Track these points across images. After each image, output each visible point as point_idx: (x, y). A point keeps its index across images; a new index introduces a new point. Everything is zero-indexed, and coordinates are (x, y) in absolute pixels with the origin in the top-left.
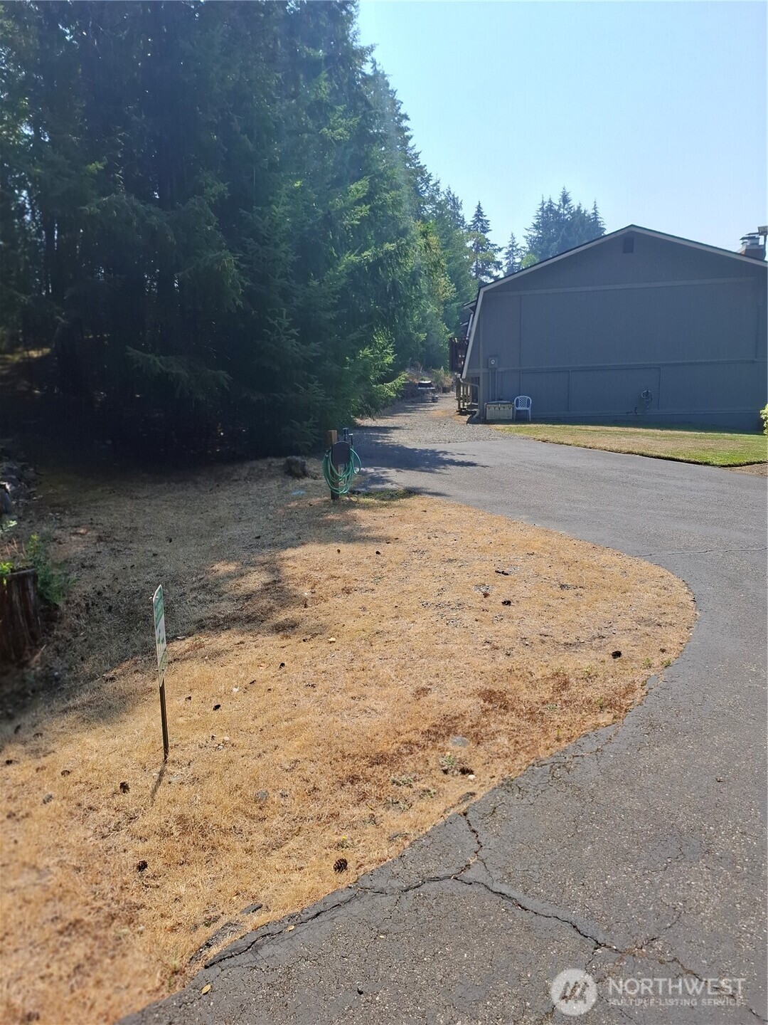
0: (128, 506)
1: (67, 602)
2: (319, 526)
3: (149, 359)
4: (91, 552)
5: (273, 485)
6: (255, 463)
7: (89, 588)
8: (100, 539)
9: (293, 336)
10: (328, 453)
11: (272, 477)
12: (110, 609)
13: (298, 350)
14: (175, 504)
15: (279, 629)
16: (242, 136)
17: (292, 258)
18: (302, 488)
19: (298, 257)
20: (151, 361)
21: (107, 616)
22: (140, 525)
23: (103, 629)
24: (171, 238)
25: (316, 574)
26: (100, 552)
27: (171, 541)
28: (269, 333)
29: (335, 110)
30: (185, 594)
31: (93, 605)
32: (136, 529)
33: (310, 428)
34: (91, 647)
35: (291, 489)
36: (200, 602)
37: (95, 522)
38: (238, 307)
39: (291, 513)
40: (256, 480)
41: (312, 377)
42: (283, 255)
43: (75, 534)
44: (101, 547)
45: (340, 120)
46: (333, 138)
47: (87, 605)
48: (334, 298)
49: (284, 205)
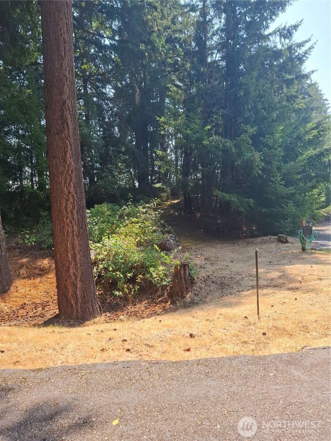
0: (214, 250)
1: (198, 278)
2: (298, 259)
3: (223, 195)
4: (203, 263)
5: (273, 245)
6: (263, 238)
7: (204, 275)
8: (206, 259)
9: (281, 185)
10: (301, 230)
11: (272, 242)
12: (213, 282)
13: (284, 190)
14: (231, 251)
15: (289, 289)
16: (261, 110)
17: (282, 154)
18: (286, 247)
19: (285, 153)
20: (224, 196)
21: (212, 284)
22: (219, 256)
23: (212, 288)
24: (234, 150)
25: (302, 273)
26: (206, 263)
27: (232, 262)
28: (271, 184)
29: (298, 98)
30: (243, 278)
31: (207, 280)
32: (218, 257)
33: (288, 223)
34: (208, 294)
35: (281, 247)
36: (251, 280)
37: (203, 254)
38: (259, 174)
39: (284, 255)
40: (265, 244)
41: (290, 201)
42: (278, 153)
43: (197, 257)
44: (206, 262)
45: (301, 100)
46: (298, 108)
47: (204, 280)
48: (301, 169)
49: (279, 133)
